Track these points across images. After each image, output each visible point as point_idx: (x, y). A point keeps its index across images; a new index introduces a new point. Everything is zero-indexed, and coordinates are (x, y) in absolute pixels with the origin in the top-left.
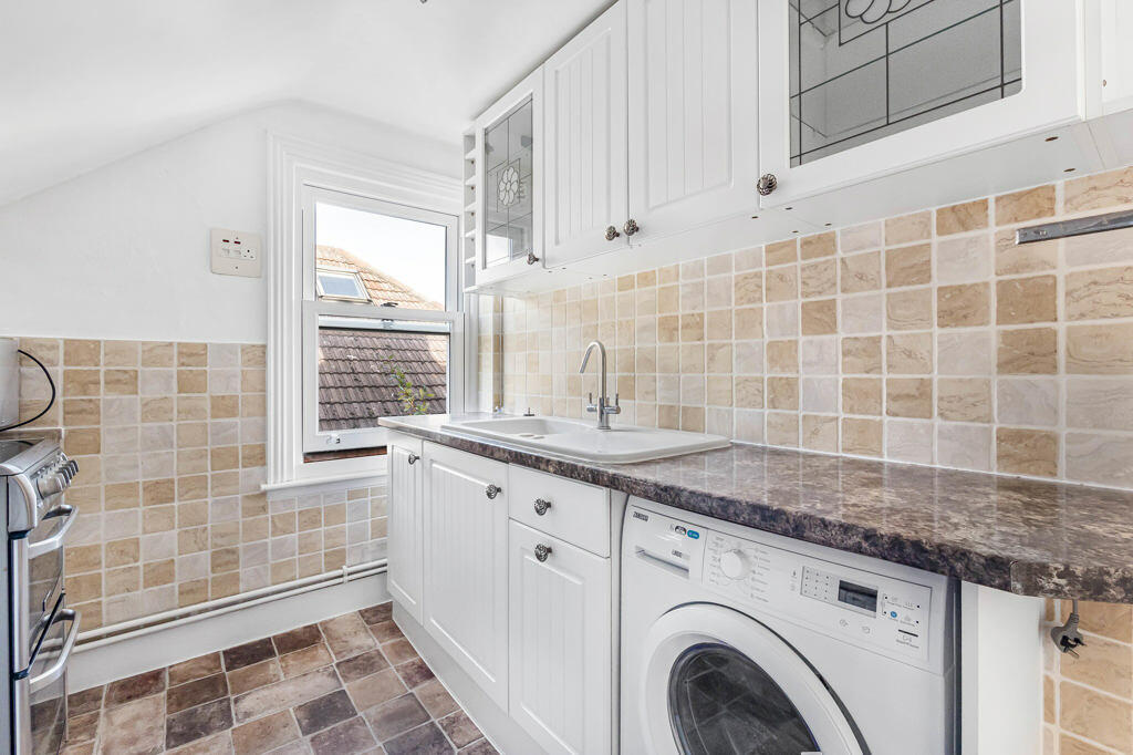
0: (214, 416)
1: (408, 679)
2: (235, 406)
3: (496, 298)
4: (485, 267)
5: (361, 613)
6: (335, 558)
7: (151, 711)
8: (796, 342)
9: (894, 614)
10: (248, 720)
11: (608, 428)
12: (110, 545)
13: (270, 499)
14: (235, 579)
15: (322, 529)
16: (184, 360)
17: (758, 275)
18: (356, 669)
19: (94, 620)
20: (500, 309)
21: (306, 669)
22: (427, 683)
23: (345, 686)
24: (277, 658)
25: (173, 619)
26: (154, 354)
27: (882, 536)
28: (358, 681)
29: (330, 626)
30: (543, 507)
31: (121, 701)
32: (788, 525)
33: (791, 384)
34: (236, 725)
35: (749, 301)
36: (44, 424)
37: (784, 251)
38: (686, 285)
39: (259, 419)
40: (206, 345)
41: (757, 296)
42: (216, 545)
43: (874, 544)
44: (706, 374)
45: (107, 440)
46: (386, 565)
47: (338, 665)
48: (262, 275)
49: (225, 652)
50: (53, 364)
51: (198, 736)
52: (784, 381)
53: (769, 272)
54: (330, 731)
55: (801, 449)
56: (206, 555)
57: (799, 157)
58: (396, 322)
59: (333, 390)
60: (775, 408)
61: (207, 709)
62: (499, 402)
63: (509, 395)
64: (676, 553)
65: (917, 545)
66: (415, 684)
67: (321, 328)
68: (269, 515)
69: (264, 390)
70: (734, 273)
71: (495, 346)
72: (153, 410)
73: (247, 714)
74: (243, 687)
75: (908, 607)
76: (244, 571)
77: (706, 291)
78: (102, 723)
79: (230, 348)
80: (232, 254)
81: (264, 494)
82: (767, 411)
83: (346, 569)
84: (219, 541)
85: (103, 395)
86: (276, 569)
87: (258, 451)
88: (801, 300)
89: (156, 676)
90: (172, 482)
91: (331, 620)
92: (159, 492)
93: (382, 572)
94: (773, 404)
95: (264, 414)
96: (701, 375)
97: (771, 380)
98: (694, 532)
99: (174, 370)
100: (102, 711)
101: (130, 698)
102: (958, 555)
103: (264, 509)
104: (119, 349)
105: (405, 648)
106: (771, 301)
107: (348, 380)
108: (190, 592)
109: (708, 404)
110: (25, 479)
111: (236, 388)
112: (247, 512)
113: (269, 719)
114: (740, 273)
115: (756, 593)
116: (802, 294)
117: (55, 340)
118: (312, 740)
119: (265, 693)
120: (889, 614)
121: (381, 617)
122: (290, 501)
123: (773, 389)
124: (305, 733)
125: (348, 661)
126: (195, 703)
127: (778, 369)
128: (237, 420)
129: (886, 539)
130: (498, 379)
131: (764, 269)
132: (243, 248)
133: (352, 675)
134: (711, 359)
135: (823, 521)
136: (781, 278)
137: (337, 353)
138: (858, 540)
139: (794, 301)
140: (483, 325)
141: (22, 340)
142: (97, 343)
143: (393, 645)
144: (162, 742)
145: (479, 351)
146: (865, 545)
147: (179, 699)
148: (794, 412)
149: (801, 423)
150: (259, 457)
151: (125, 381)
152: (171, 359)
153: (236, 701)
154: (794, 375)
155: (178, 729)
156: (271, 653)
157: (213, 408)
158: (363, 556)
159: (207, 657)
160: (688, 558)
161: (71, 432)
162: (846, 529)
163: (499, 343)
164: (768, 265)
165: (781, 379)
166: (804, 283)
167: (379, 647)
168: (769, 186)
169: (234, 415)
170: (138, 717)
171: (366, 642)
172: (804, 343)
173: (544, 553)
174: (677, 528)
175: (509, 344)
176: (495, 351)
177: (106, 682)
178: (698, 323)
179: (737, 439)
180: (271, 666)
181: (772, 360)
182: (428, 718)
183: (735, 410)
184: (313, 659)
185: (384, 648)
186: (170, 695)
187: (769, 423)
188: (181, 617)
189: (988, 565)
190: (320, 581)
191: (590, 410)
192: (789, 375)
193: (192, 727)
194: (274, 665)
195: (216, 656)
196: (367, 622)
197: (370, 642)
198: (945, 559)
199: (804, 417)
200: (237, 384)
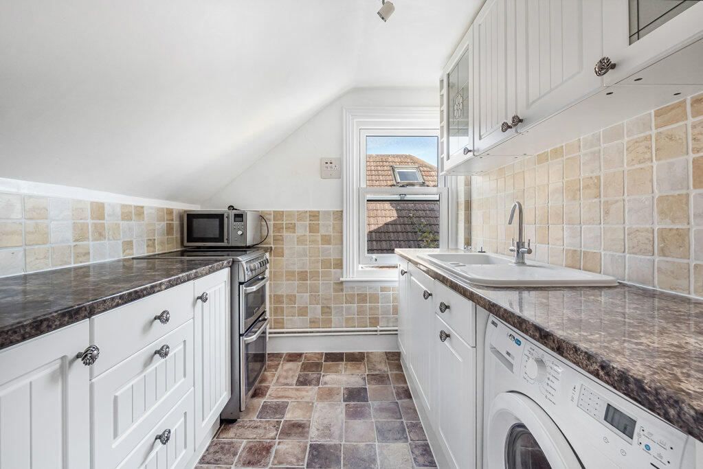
0: (322, 244)
1: (398, 394)
2: (330, 240)
3: (466, 178)
4: (448, 158)
5: (387, 353)
6: (375, 321)
7: (295, 368)
8: (688, 195)
9: (648, 448)
10: (325, 386)
11: (523, 264)
12: (287, 295)
13: (344, 285)
14: (330, 321)
15: (368, 304)
16: (312, 218)
17: (649, 138)
18: (375, 380)
19: (280, 325)
20: (468, 184)
21: (353, 372)
22: (407, 400)
23: (367, 387)
24: (344, 363)
25: (307, 332)
26: (301, 215)
27: (613, 368)
28: (374, 386)
29: (370, 355)
30: (444, 307)
31: (288, 361)
32: (554, 345)
33: (682, 235)
34: (320, 386)
35: (640, 162)
36: (265, 244)
37: (674, 112)
38: (585, 154)
39: (339, 246)
40: (319, 212)
41: (647, 156)
42: (323, 304)
43: (607, 374)
44: (602, 226)
45: (286, 252)
46: (397, 331)
47: (367, 375)
48: (340, 177)
49: (326, 353)
50: (270, 220)
51: (306, 385)
52: (674, 232)
53: (659, 134)
54: (354, 405)
55: (693, 296)
56: (319, 307)
57: (636, 34)
58: (407, 196)
59: (400, 234)
60: (664, 256)
61: (312, 375)
62: (468, 243)
63: (474, 238)
64: (508, 353)
65: (639, 383)
66: (401, 398)
67: (368, 200)
68: (344, 293)
69: (342, 232)
70: (626, 139)
71: (465, 207)
72: (301, 241)
73: (326, 383)
74: (328, 370)
75: (662, 445)
76: (334, 318)
77: (602, 157)
78: (280, 367)
79: (327, 213)
80: (329, 169)
81: (342, 283)
82: (657, 259)
83: (379, 328)
84: (324, 302)
85: (285, 234)
86: (347, 320)
87: (339, 262)
88: (692, 156)
89: (300, 355)
90: (306, 272)
91: (371, 352)
92: (303, 276)
93: (395, 334)
94: (663, 252)
95: (342, 244)
96: (599, 226)
97: (661, 231)
98: (518, 340)
99: (308, 223)
100: (281, 363)
101: (291, 361)
102: (671, 401)
103: (342, 290)
104: (290, 214)
105: (401, 378)
106: (660, 159)
107: (409, 228)
108: (313, 322)
109: (604, 250)
110: (244, 263)
111: (331, 232)
112: (335, 290)
113: (332, 388)
114: (631, 138)
115: (549, 396)
116: (693, 150)
117: (270, 211)
118: (346, 405)
119: (335, 377)
120: (643, 446)
121: (394, 358)
122: (353, 288)
123: (663, 239)
124: (344, 401)
125: (373, 375)
126: (309, 371)
127: (668, 220)
128: (331, 246)
129: (616, 371)
130: (468, 229)
131: (654, 132)
132: (333, 165)
133: (372, 382)
134: (607, 213)
135: (575, 347)
136: (671, 138)
137: (404, 213)
138: (597, 367)
139: (683, 158)
140: (459, 194)
141: (262, 211)
142: (283, 212)
143: (396, 374)
144: (295, 382)
145: (458, 211)
146: (601, 373)
147: (305, 367)
148: (686, 261)
149: (692, 271)
150: (339, 265)
151: (292, 228)
152: (306, 218)
153: (323, 376)
154: (685, 226)
155: (301, 379)
156: (342, 360)
157: (322, 240)
158: (388, 323)
159: (318, 353)
160: (513, 358)
161: (275, 248)
162: (589, 357)
163: (468, 206)
164: (657, 127)
165: (670, 229)
166: (694, 139)
167: (389, 373)
168: (605, 66)
169: (330, 244)
170: (290, 369)
171: (384, 368)
172: (694, 196)
173: (445, 336)
174: (510, 335)
175: (474, 206)
176: (465, 211)
177: (285, 352)
178: (595, 184)
179: (629, 280)
180: (341, 366)
181: (661, 212)
182: (401, 418)
183: (627, 256)
184: (358, 369)
185: (392, 374)
186: (302, 365)
187: (659, 270)
188: (311, 332)
189: (698, 418)
190: (367, 331)
191: (512, 250)
192: (679, 226)
193: (306, 380)
194: (342, 365)
195: (322, 353)
196: (388, 359)
197: (386, 369)
198: (661, 402)
199: (696, 266)
200: (331, 229)
